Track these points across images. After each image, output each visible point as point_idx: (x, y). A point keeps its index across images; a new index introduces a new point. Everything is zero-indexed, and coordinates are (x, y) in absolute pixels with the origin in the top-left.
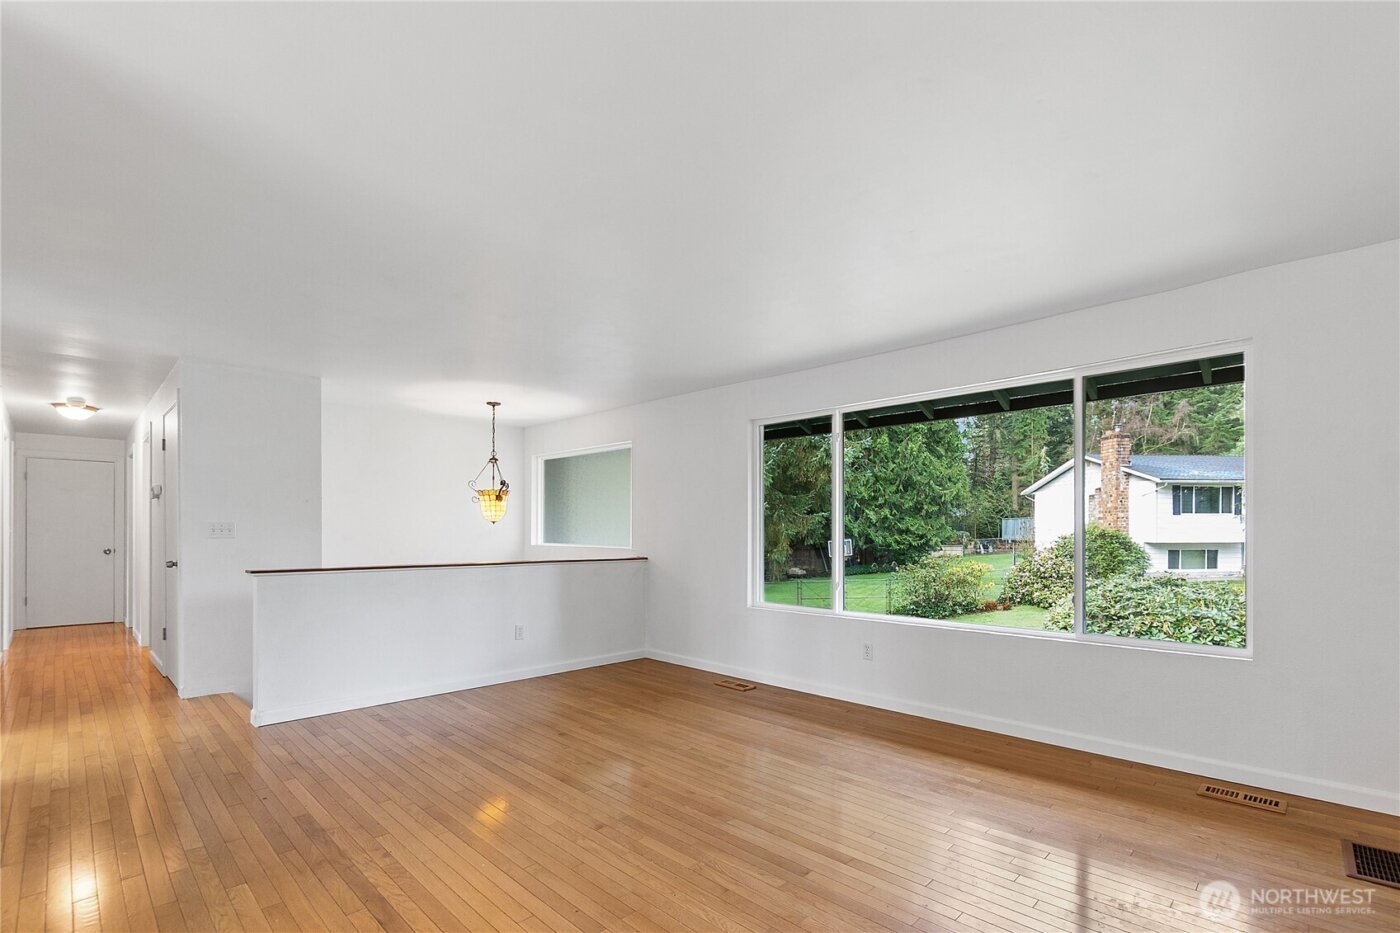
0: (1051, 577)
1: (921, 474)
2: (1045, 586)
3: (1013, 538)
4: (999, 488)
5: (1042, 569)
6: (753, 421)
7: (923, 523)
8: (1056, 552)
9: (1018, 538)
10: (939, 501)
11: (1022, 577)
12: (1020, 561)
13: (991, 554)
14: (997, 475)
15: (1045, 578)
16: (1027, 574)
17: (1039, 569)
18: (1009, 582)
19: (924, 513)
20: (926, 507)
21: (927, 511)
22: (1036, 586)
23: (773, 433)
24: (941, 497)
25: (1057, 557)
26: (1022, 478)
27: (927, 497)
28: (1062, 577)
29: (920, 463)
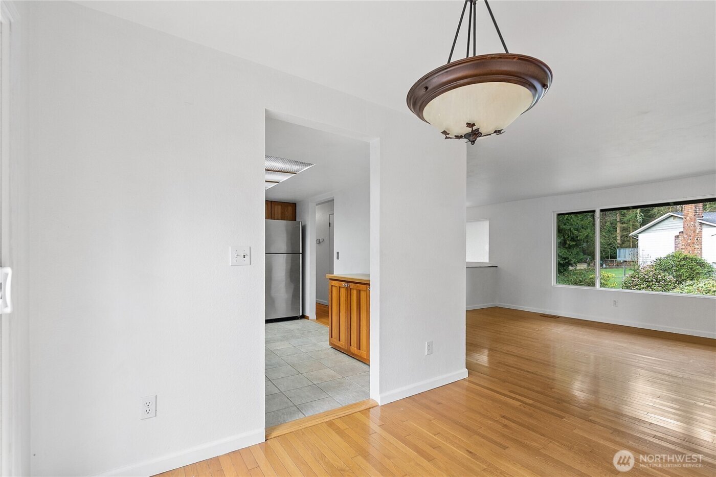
0: (652, 281)
1: (565, 224)
2: (648, 286)
3: (625, 259)
4: (609, 231)
5: (646, 277)
6: (554, 212)
7: (566, 251)
8: (655, 267)
9: (628, 259)
10: (576, 239)
11: (633, 281)
12: (631, 272)
13: (605, 268)
14: (608, 224)
15: (648, 282)
16: (637, 279)
17: (644, 277)
18: (625, 284)
19: (567, 246)
20: (568, 242)
21: (569, 245)
22: (642, 286)
23: (559, 215)
24: (577, 237)
25: (655, 270)
26: (624, 225)
27: (569, 237)
28: (659, 282)
29: (565, 219)
